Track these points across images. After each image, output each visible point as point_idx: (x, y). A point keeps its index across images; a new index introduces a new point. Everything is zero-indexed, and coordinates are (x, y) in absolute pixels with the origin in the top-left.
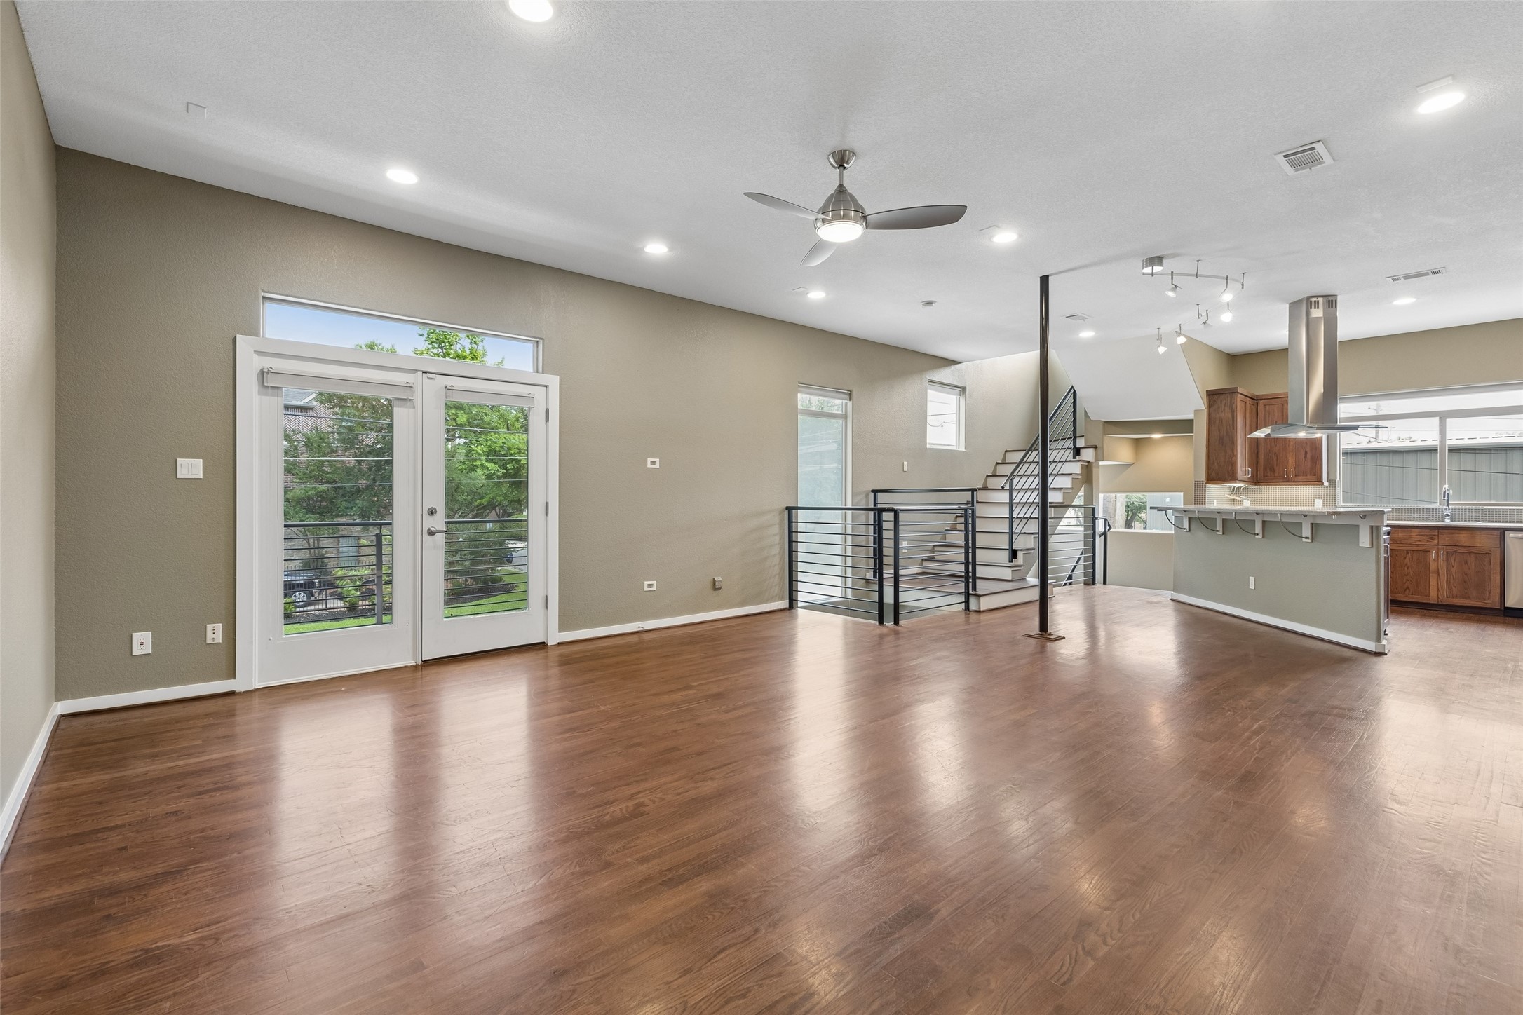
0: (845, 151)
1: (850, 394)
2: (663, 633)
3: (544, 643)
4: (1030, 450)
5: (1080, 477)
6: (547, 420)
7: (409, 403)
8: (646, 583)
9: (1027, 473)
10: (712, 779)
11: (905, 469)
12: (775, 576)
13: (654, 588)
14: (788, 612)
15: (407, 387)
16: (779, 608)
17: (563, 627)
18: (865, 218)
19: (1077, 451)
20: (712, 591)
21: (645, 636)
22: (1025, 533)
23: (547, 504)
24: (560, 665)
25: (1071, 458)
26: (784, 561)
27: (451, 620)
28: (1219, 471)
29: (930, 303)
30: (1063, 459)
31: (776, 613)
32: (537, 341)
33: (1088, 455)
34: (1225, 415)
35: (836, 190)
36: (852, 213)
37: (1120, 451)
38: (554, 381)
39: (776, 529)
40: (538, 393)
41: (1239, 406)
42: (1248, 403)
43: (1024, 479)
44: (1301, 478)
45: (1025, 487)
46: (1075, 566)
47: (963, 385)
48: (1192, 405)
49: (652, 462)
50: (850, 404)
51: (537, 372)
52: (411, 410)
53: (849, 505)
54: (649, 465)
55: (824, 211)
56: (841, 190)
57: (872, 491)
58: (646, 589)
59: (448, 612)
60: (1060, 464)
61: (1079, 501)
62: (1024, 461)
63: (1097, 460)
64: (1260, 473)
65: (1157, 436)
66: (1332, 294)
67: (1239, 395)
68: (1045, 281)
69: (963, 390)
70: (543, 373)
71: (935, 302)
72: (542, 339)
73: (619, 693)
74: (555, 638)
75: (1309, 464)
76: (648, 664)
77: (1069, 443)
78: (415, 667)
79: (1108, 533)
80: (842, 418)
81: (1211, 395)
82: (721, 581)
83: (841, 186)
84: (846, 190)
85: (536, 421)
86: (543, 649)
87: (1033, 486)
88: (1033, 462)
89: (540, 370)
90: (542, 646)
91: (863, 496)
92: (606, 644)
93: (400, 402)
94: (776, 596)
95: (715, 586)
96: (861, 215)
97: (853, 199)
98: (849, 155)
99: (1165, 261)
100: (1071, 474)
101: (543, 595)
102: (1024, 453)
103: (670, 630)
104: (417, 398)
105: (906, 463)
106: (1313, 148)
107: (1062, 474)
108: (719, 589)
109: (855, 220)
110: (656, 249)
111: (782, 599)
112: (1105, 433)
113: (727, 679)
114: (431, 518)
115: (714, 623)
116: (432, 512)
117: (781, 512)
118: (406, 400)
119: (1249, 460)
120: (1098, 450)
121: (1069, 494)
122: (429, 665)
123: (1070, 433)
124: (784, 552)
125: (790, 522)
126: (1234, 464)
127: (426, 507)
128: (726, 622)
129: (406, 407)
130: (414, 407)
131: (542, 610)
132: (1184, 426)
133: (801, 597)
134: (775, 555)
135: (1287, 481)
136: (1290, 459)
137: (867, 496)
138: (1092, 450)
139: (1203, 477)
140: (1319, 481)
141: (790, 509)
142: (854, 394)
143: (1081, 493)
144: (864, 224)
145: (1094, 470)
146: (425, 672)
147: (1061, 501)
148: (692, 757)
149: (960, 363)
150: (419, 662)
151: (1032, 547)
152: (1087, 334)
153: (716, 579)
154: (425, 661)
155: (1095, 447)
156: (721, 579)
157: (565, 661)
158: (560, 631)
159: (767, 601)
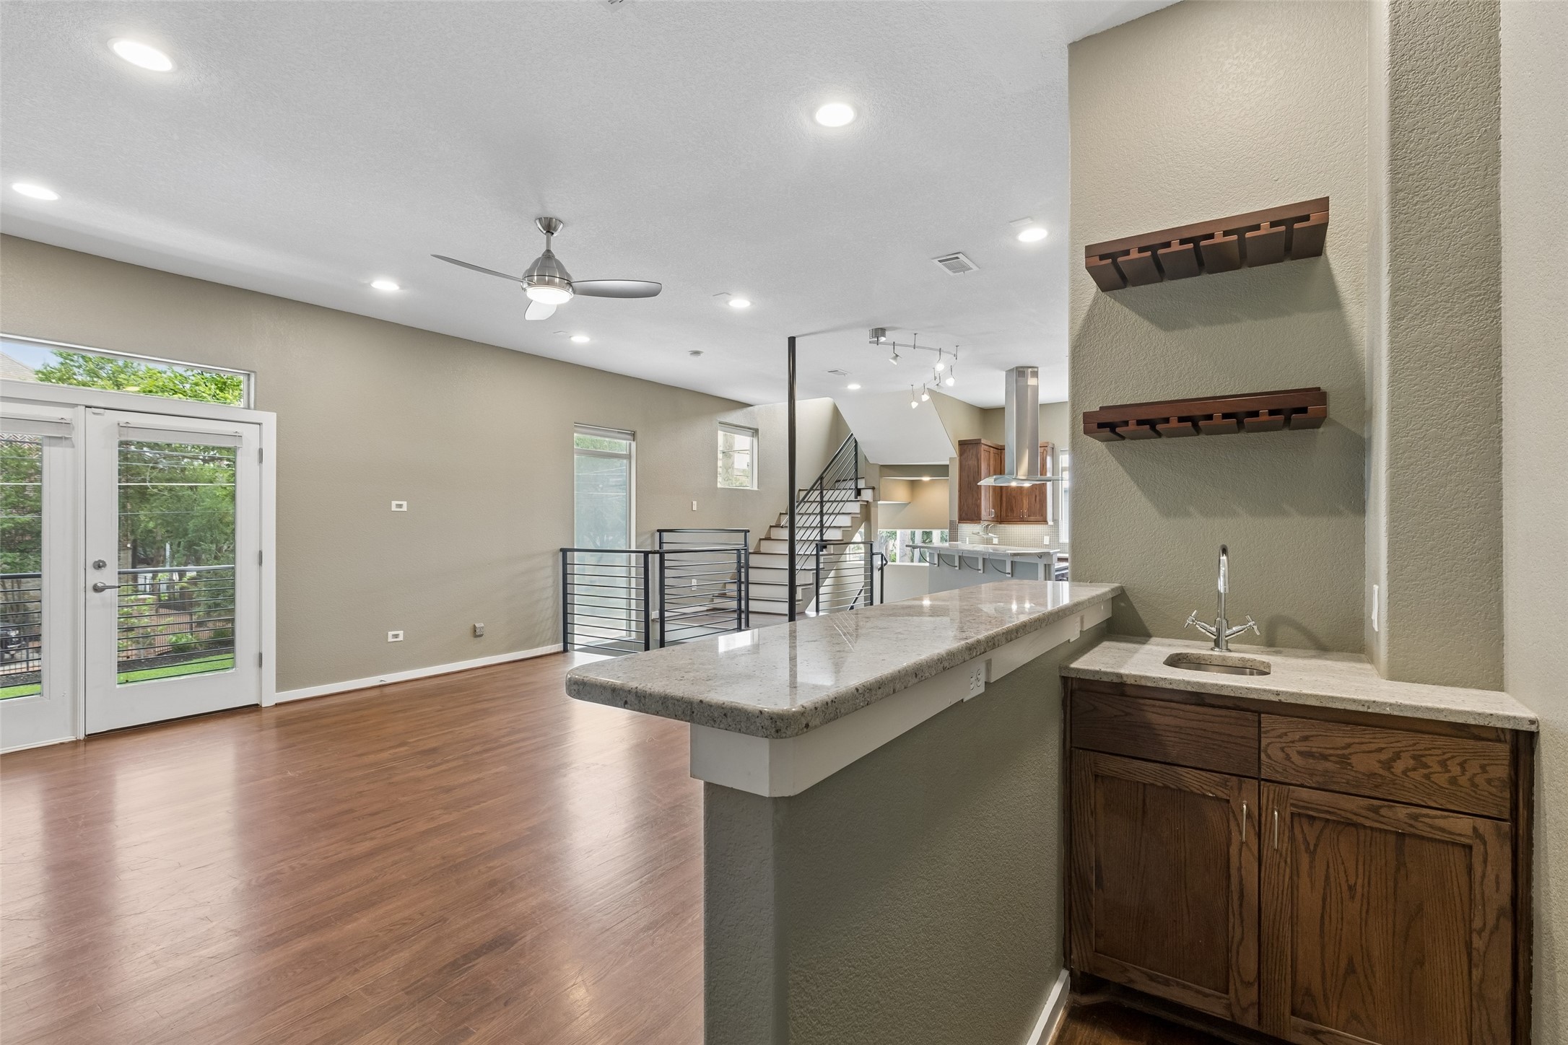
0: (551, 219)
1: (634, 435)
2: (408, 686)
3: (257, 705)
4: (812, 489)
5: (859, 516)
6: (261, 461)
7: (64, 442)
8: (391, 633)
9: (809, 512)
10: (372, 839)
11: (695, 508)
12: (548, 619)
13: (401, 638)
14: (562, 655)
15: (62, 423)
16: (552, 651)
17: (281, 686)
18: (570, 284)
19: (858, 492)
20: (472, 638)
21: (387, 690)
22: (805, 569)
23: (261, 553)
24: (277, 726)
25: (852, 498)
26: (558, 604)
27: (127, 688)
28: (969, 513)
29: (697, 353)
30: (845, 499)
31: (548, 658)
32: (249, 375)
33: (867, 495)
34: (972, 462)
35: (543, 255)
36: (557, 280)
37: (897, 491)
38: (269, 419)
39: (549, 571)
40: (249, 432)
41: (983, 455)
42: (992, 452)
43: (805, 517)
44: (1032, 518)
45: (806, 525)
46: (857, 598)
47: (755, 427)
48: (947, 454)
49: (399, 505)
50: (634, 444)
51: (249, 408)
52: (69, 451)
53: (633, 548)
54: (394, 508)
55: (529, 275)
56: (548, 255)
57: (658, 531)
58: (390, 639)
59: (123, 677)
60: (841, 504)
61: (858, 538)
62: (805, 500)
63: (875, 500)
64: (1004, 514)
65: (926, 479)
66: (1032, 366)
67: (983, 446)
68: (792, 341)
69: (755, 432)
70: (255, 409)
71: (702, 352)
72: (253, 372)
73: (320, 756)
74: (270, 697)
75: (1038, 506)
76: (371, 722)
77: (851, 484)
78: (75, 744)
79: (885, 568)
80: (626, 458)
81: (963, 444)
82: (482, 627)
83: (548, 251)
84: (554, 256)
85: (245, 462)
86: (257, 711)
87: (814, 525)
88: (814, 501)
89: (252, 406)
90: (255, 708)
91: (649, 535)
92: (337, 701)
93: (53, 441)
94: (549, 639)
95: (476, 633)
96: (566, 282)
97: (560, 267)
98: (556, 222)
99: (887, 333)
100: (850, 513)
101: (255, 652)
102: (806, 492)
103: (419, 682)
104: (78, 436)
105: (695, 503)
106: (957, 258)
107: (843, 513)
108: (481, 636)
109: (560, 286)
110: (385, 286)
111: (556, 642)
112: (881, 476)
113: (451, 732)
114: (98, 573)
115: (473, 672)
116: (99, 565)
117: (555, 554)
118: (61, 438)
119: (993, 502)
120: (876, 491)
121: (848, 532)
122: (95, 740)
123: (852, 474)
124: (558, 594)
125: (565, 564)
126: (979, 506)
127: (92, 560)
128: (487, 669)
129: (62, 447)
130: (73, 447)
131: (254, 669)
132: (941, 470)
133: (577, 639)
134: (547, 598)
135: (1022, 520)
136: (1024, 501)
137: (653, 535)
138: (870, 491)
139: (956, 518)
140: (1045, 521)
141: (564, 551)
142: (639, 435)
143: (862, 530)
144: (571, 290)
145: (873, 509)
146: (88, 748)
147: (840, 538)
148: (363, 818)
149: (752, 406)
150: (82, 736)
151: (811, 582)
152: (854, 387)
153: (477, 625)
154: (89, 735)
155: (873, 488)
156: (482, 625)
157: (281, 723)
158: (277, 692)
159: (538, 646)
